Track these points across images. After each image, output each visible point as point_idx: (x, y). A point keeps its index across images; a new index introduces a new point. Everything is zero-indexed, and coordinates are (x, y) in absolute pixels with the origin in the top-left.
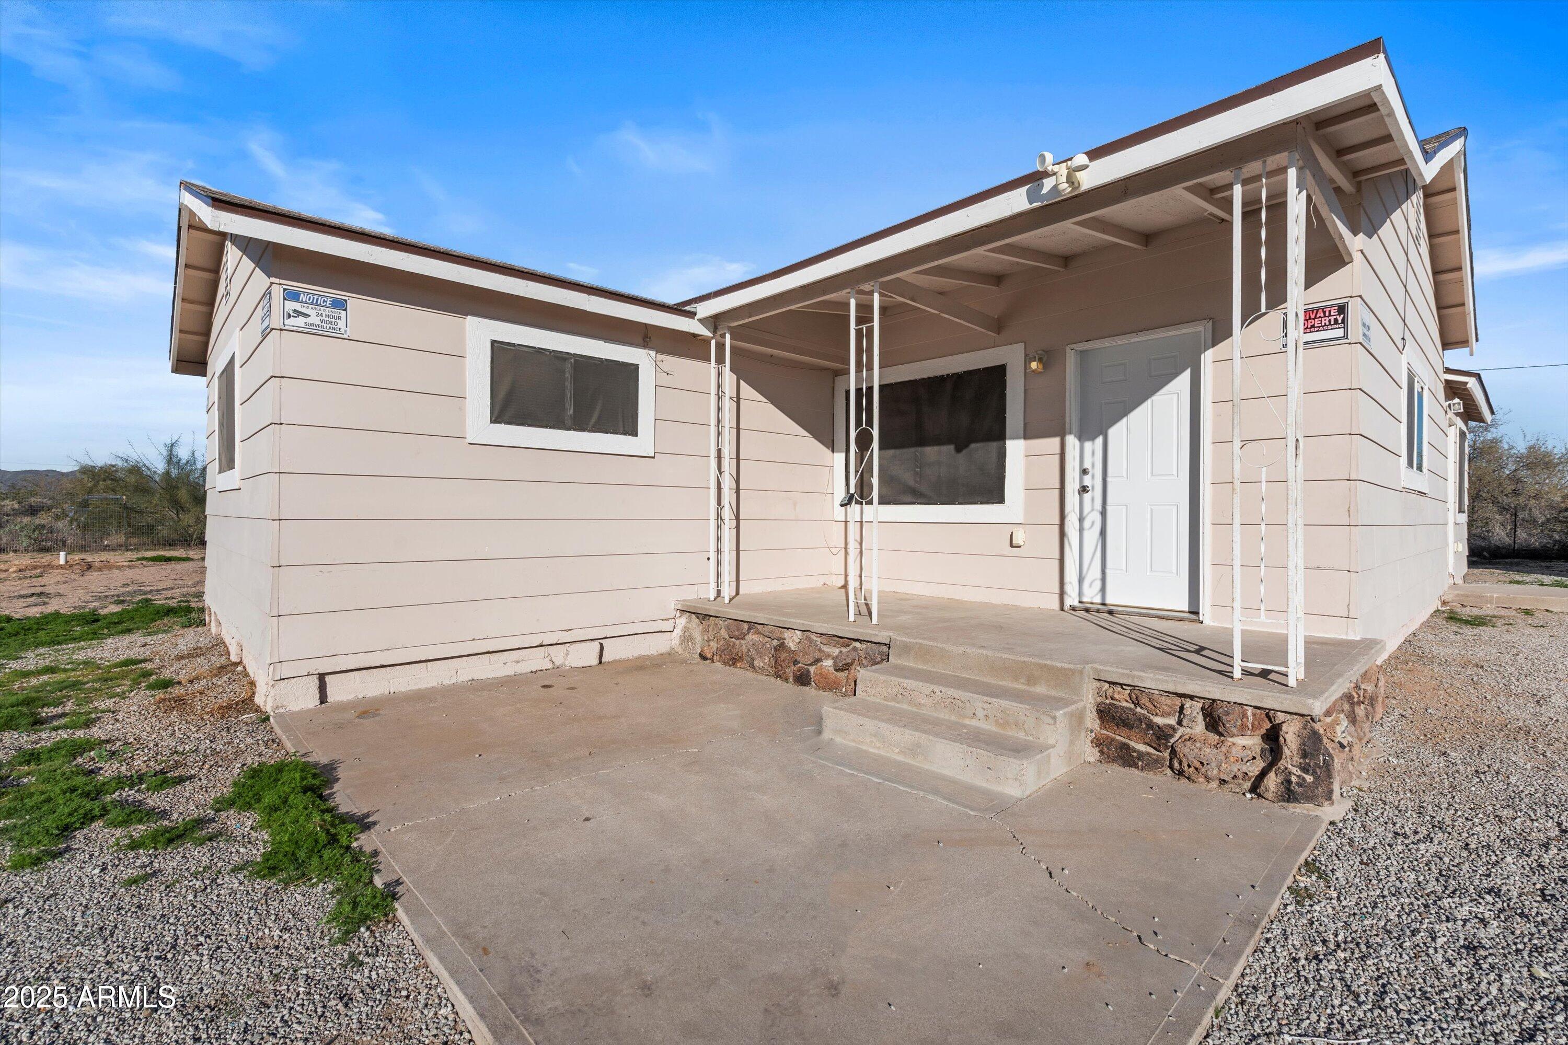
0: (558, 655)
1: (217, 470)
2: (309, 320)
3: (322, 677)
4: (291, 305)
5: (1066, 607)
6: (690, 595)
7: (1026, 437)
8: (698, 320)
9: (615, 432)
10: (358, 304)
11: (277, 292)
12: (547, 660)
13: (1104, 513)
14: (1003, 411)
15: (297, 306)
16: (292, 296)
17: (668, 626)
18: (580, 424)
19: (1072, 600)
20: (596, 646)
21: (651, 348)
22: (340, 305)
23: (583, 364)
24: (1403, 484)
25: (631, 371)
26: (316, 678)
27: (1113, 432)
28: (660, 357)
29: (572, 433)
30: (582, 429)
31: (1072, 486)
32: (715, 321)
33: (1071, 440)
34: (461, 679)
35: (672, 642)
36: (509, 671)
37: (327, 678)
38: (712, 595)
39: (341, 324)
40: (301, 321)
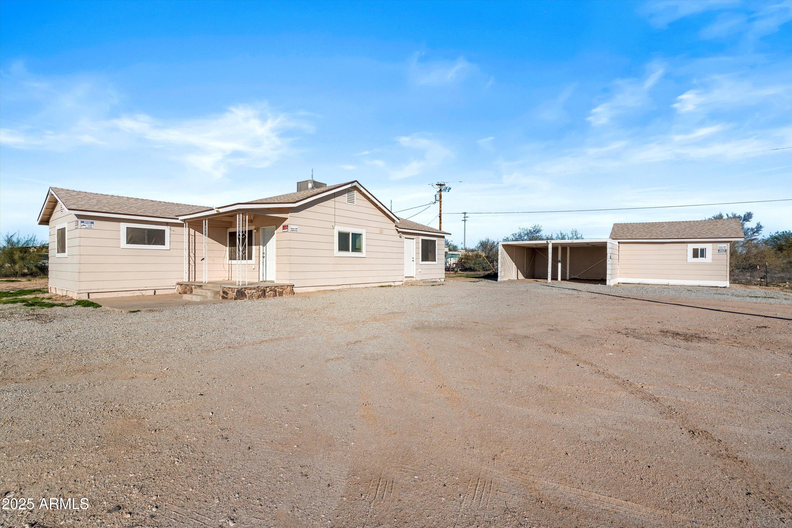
0: (144, 292)
1: (57, 252)
2: (86, 226)
3: (88, 293)
4: (82, 224)
5: (260, 281)
6: (180, 281)
7: (255, 246)
8: (180, 220)
9: (159, 245)
10: (95, 222)
11: (80, 222)
12: (141, 293)
13: (266, 261)
14: (252, 240)
15: (83, 224)
16: (83, 222)
17: (174, 287)
18: (149, 243)
19: (261, 280)
20: (153, 291)
21: (169, 226)
22: (92, 223)
23: (150, 231)
24: (335, 256)
25: (163, 231)
26: (87, 294)
27: (267, 245)
28: (171, 227)
29: (147, 245)
30: (150, 244)
31: (261, 255)
32: (184, 220)
33: (261, 247)
34: (119, 296)
35: (175, 291)
36: (131, 295)
37: (90, 294)
38: (187, 281)
39: (93, 227)
40: (84, 227)
